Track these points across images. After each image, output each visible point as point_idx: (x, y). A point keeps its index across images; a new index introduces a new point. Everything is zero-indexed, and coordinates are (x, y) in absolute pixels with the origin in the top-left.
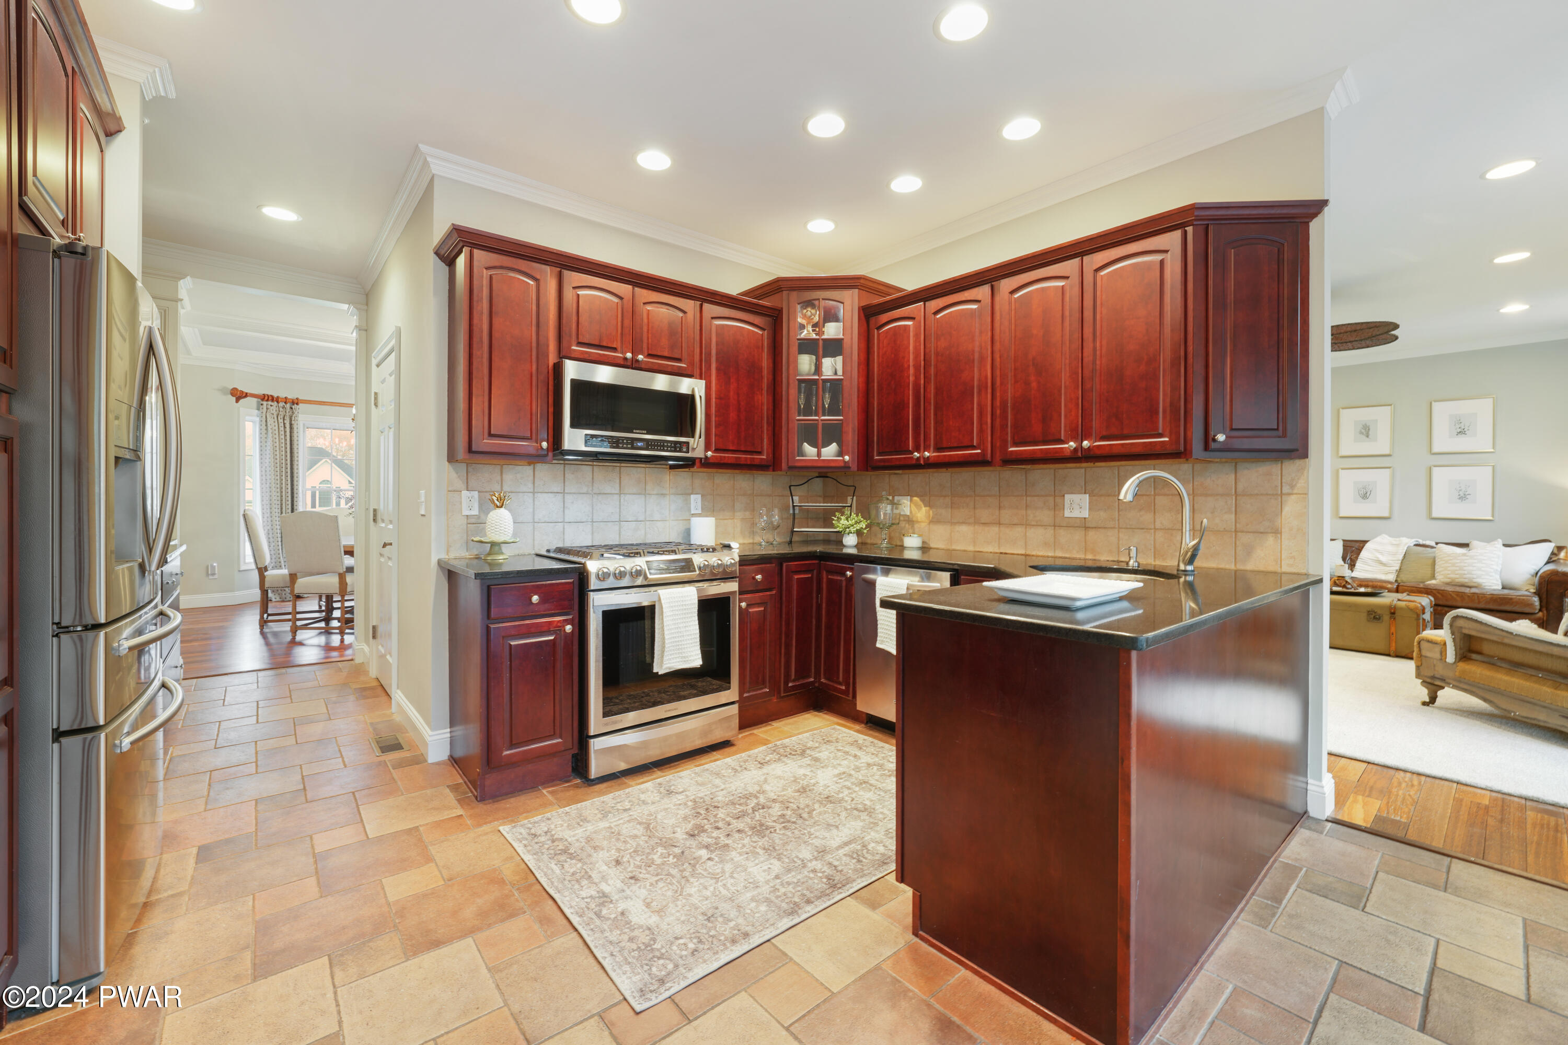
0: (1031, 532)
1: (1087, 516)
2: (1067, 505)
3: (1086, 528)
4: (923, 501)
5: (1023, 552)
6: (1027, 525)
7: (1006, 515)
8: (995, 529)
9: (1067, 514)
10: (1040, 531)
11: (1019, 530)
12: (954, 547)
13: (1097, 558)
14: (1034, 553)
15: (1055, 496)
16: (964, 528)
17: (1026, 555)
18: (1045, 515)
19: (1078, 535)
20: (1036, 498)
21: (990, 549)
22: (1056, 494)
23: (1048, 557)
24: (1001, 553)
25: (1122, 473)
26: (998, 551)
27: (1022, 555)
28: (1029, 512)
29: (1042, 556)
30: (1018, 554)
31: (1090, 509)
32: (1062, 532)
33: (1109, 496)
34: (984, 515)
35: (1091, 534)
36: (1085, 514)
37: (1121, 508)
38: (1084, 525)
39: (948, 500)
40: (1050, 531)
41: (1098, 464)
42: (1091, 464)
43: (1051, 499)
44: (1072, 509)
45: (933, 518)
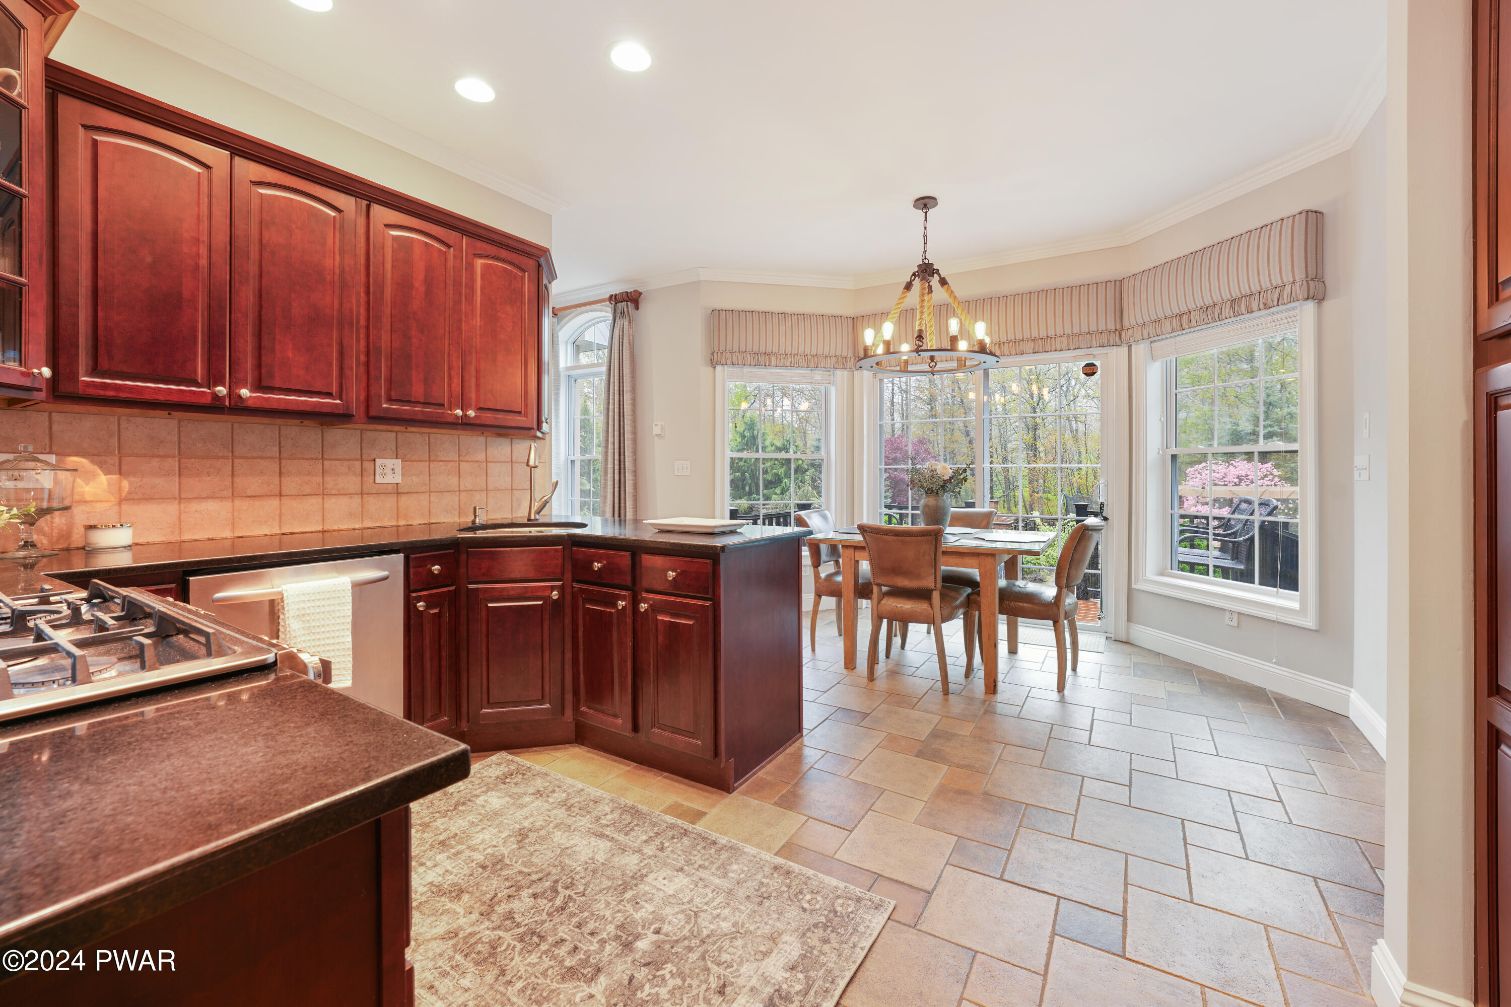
0: (330, 503)
1: (400, 482)
2: (378, 471)
3: (398, 493)
4: (101, 465)
5: (320, 528)
6: (324, 494)
7: (291, 484)
8: (275, 502)
9: (379, 480)
10: (344, 500)
11: (315, 501)
12: (186, 537)
13: (410, 523)
14: (335, 527)
15: (362, 461)
16: (211, 506)
17: (323, 532)
18: (351, 482)
19: (391, 501)
20: (336, 463)
21: (266, 531)
22: (364, 458)
23: (354, 529)
24: (284, 534)
25: (432, 441)
26: (278, 532)
27: (319, 532)
28: (328, 479)
29: (346, 530)
30: (312, 532)
31: (403, 475)
32: (371, 499)
33: (420, 461)
34: (253, 484)
35: (404, 499)
36: (398, 479)
37: (431, 473)
38: (397, 491)
39: (173, 463)
40: (357, 500)
41: (410, 429)
42: (402, 428)
43: (358, 464)
44: (383, 475)
45: (129, 493)
